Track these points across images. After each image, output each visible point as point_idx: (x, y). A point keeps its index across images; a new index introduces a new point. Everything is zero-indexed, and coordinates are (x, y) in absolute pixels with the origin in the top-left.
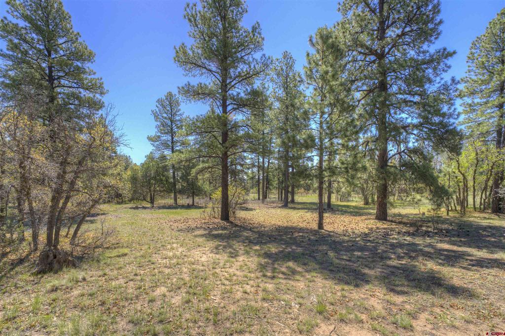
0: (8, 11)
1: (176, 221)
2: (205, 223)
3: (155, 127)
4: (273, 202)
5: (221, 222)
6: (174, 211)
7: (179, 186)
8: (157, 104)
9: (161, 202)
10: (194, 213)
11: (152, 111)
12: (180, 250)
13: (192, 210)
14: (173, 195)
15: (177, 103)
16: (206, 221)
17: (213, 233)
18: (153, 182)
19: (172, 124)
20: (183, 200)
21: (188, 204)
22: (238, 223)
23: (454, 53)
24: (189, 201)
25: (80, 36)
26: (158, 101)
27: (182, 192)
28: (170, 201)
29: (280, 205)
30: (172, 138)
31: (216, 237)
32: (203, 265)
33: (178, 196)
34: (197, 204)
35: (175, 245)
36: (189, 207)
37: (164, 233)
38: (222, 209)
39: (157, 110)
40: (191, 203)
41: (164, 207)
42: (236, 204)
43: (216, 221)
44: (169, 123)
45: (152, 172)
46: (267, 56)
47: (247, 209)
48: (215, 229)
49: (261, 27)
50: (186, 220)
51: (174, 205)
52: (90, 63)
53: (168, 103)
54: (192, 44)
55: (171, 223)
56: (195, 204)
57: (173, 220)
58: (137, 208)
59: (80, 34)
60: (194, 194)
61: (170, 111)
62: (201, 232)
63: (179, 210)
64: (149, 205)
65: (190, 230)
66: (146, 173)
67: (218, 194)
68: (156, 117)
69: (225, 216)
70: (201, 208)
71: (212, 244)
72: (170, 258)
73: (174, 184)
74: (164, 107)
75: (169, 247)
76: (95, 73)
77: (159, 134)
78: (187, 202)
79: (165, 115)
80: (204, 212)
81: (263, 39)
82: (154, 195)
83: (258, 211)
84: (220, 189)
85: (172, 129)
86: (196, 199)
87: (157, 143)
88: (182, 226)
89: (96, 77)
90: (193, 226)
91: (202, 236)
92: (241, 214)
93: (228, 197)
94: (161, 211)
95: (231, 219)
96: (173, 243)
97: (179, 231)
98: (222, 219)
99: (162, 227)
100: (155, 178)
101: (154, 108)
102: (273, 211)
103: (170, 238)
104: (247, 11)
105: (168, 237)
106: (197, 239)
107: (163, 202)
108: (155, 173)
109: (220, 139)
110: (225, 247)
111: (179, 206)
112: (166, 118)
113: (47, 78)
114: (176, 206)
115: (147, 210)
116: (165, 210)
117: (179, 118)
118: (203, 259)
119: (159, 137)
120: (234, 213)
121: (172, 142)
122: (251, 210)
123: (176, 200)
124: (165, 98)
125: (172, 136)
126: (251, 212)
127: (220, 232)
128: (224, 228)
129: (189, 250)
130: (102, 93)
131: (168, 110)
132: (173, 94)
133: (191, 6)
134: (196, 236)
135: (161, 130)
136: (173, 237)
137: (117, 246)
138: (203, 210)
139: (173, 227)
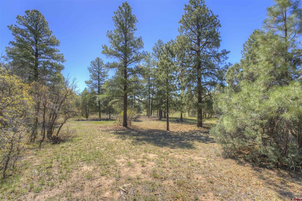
0: (17, 22)
1: (100, 127)
2: (115, 128)
3: (89, 76)
4: (154, 117)
5: (123, 127)
6: (99, 122)
7: (102, 109)
8: (91, 64)
9: (91, 117)
10: (110, 123)
11: (88, 68)
12: (103, 138)
13: (109, 121)
14: (98, 113)
15: (102, 63)
16: (116, 127)
17: (118, 132)
18: (88, 106)
19: (99, 75)
20: (104, 116)
21: (107, 118)
22: (131, 128)
23: (230, 52)
24: (107, 116)
25: (52, 33)
26: (91, 62)
27: (104, 112)
28: (96, 116)
29: (157, 119)
30: (99, 82)
31: (119, 133)
32: (112, 142)
33: (101, 113)
34: (112, 118)
35: (101, 136)
36: (107, 120)
37: (96, 132)
38: (124, 121)
39: (91, 67)
40: (108, 118)
41: (94, 120)
42: (132, 118)
43: (121, 127)
44: (97, 74)
45: (87, 101)
46: (145, 51)
47: (139, 121)
48: (119, 130)
49: (142, 39)
50: (106, 127)
51: (99, 118)
52: (57, 46)
53: (97, 63)
54: (110, 46)
55: (99, 128)
56: (111, 118)
57: (99, 126)
58: (79, 120)
59: (52, 31)
60: (110, 113)
61: (98, 67)
62: (113, 131)
63: (102, 122)
64: (85, 119)
65: (108, 131)
66: (84, 101)
67: (122, 114)
68: (90, 71)
69: (125, 124)
70: (114, 120)
71: (116, 136)
72: (99, 140)
73: (99, 107)
74: (95, 65)
75: (98, 137)
76: (60, 51)
77: (91, 80)
78: (107, 117)
79: (95, 70)
80: (115, 122)
81: (143, 44)
82: (88, 113)
83: (144, 122)
84: (123, 111)
85: (99, 77)
86: (112, 116)
87: (90, 85)
88: (104, 129)
89: (60, 53)
90: (109, 129)
91: (112, 133)
92: (134, 124)
93: (127, 115)
94: (92, 122)
95: (128, 126)
96: (100, 136)
97: (102, 131)
98: (124, 126)
99: (94, 130)
100: (89, 104)
101: (89, 66)
102: (152, 122)
103: (98, 134)
104: (136, 29)
105: (98, 133)
106: (110, 134)
107: (93, 117)
108: (89, 102)
109: (123, 88)
110: (122, 137)
111: (102, 119)
112: (95, 71)
113: (35, 54)
114: (100, 119)
115: (85, 121)
116: (95, 122)
117: (103, 71)
118: (112, 141)
119: (91, 81)
120: (130, 123)
121: (99, 84)
122: (141, 121)
123: (100, 116)
124: (95, 61)
125: (99, 81)
126: (140, 123)
127: (121, 131)
128: (124, 130)
129: (107, 138)
130: (63, 62)
131: (97, 67)
132: (100, 59)
133: (110, 31)
134: (110, 133)
135: (93, 77)
136: (100, 133)
137: (76, 136)
138: (115, 121)
139: (99, 130)
